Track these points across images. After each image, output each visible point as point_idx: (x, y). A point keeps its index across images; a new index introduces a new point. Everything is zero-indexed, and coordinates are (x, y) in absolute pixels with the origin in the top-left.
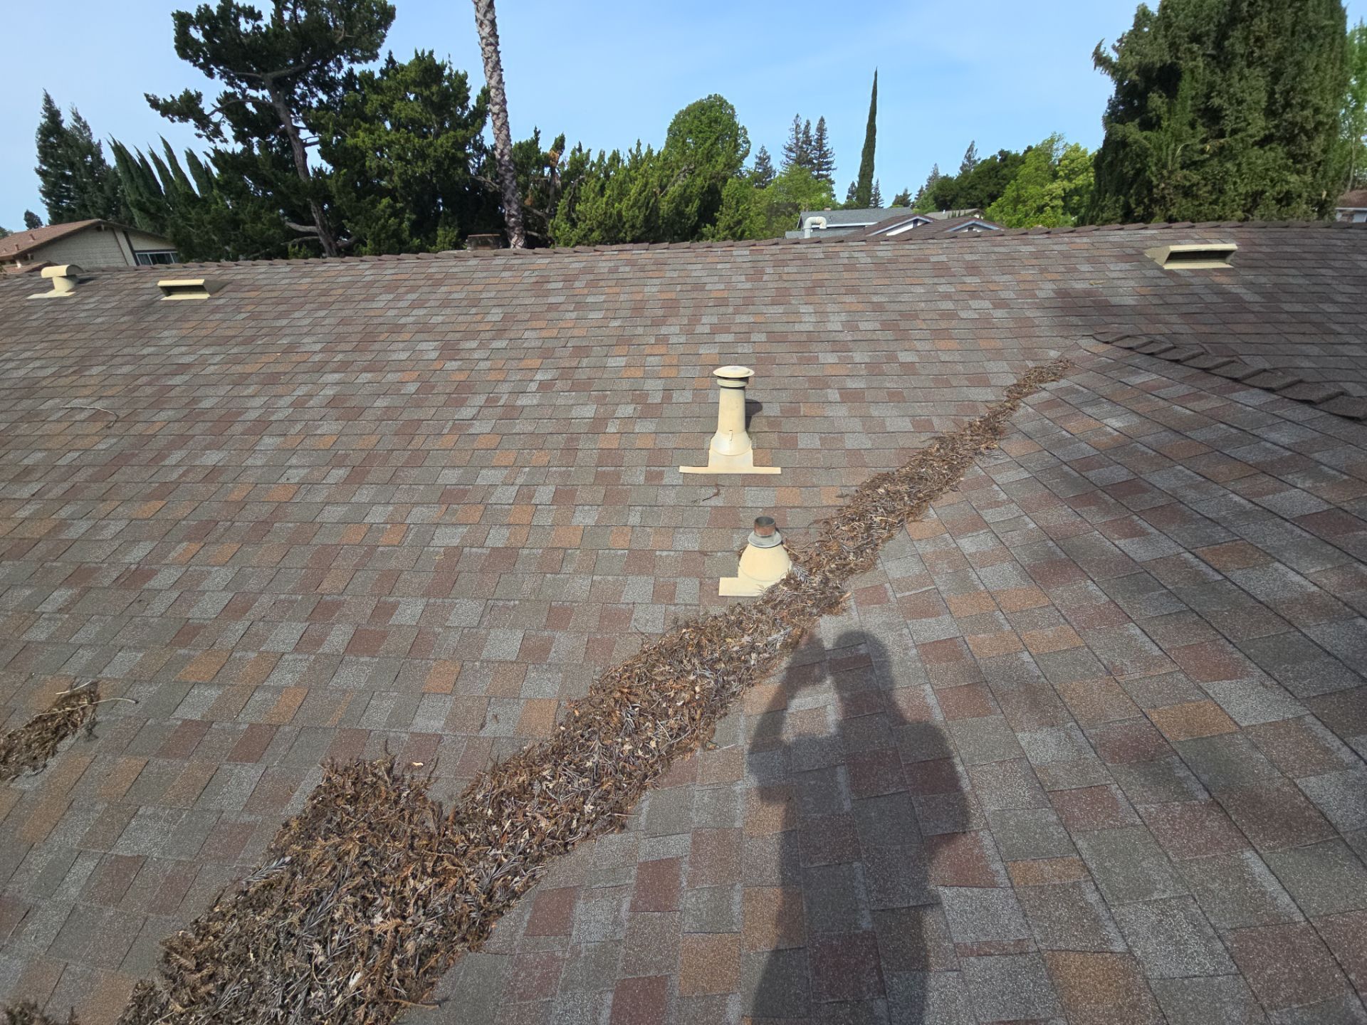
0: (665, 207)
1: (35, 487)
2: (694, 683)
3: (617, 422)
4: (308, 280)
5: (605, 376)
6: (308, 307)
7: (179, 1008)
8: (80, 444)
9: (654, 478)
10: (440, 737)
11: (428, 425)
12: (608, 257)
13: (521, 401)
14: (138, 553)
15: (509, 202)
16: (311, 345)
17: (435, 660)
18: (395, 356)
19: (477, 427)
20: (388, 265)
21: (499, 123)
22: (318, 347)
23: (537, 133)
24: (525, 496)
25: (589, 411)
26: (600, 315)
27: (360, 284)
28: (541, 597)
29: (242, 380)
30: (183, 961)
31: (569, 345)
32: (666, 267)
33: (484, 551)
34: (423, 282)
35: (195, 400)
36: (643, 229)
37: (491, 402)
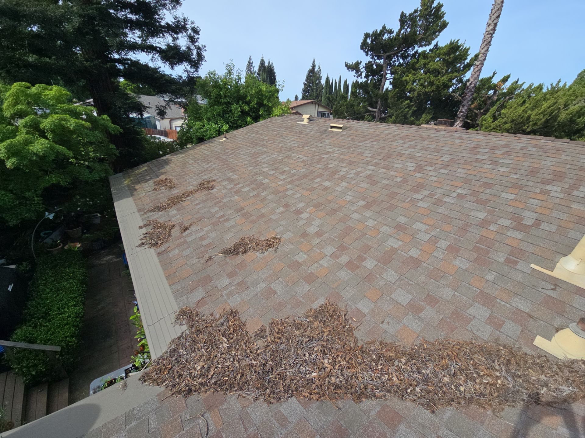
0: (563, 116)
1: (284, 177)
2: (497, 378)
3: (497, 226)
4: (374, 130)
5: (498, 201)
6: (371, 140)
7: (270, 341)
8: (297, 168)
9: (510, 262)
10: (365, 316)
11: (400, 196)
12: (523, 141)
13: (446, 199)
14: (301, 205)
15: (463, 106)
16: (368, 154)
17: (373, 286)
18: (396, 165)
19: (421, 204)
20: (405, 129)
21: (476, 70)
22: (369, 155)
23: (494, 74)
24: (434, 241)
25: (482, 215)
26: (506, 170)
27: (392, 135)
28: (426, 287)
29: (342, 161)
30: (275, 328)
31: (481, 180)
32: (563, 153)
33: (407, 255)
34: (417, 138)
35: (328, 164)
36: (541, 126)
37: (431, 195)
